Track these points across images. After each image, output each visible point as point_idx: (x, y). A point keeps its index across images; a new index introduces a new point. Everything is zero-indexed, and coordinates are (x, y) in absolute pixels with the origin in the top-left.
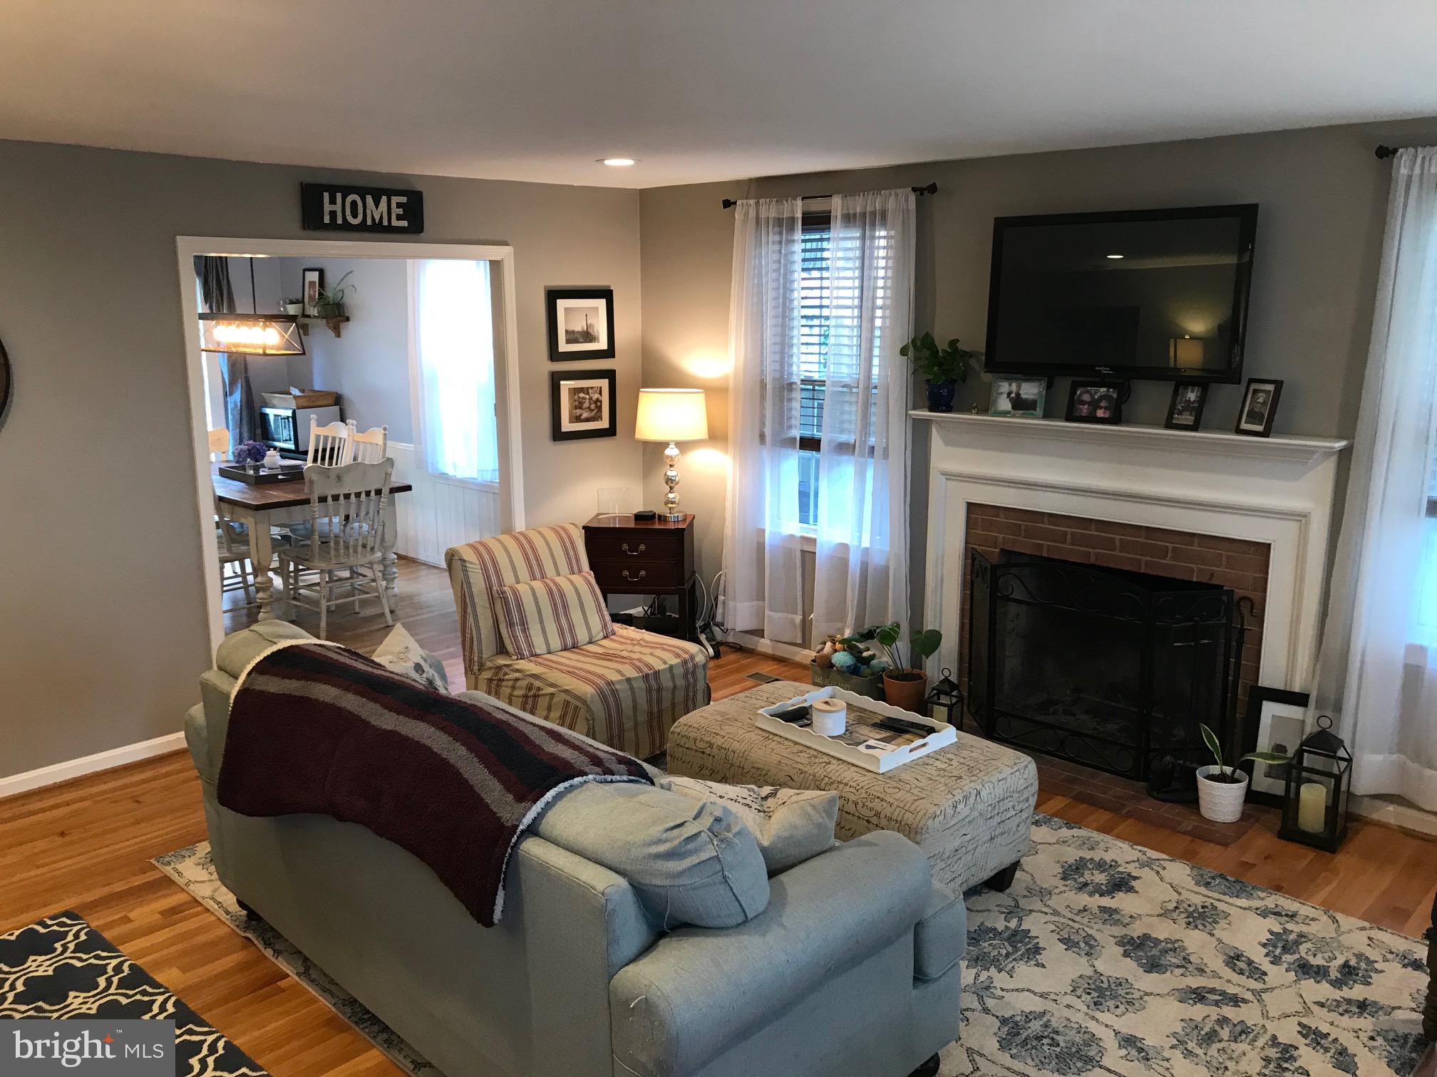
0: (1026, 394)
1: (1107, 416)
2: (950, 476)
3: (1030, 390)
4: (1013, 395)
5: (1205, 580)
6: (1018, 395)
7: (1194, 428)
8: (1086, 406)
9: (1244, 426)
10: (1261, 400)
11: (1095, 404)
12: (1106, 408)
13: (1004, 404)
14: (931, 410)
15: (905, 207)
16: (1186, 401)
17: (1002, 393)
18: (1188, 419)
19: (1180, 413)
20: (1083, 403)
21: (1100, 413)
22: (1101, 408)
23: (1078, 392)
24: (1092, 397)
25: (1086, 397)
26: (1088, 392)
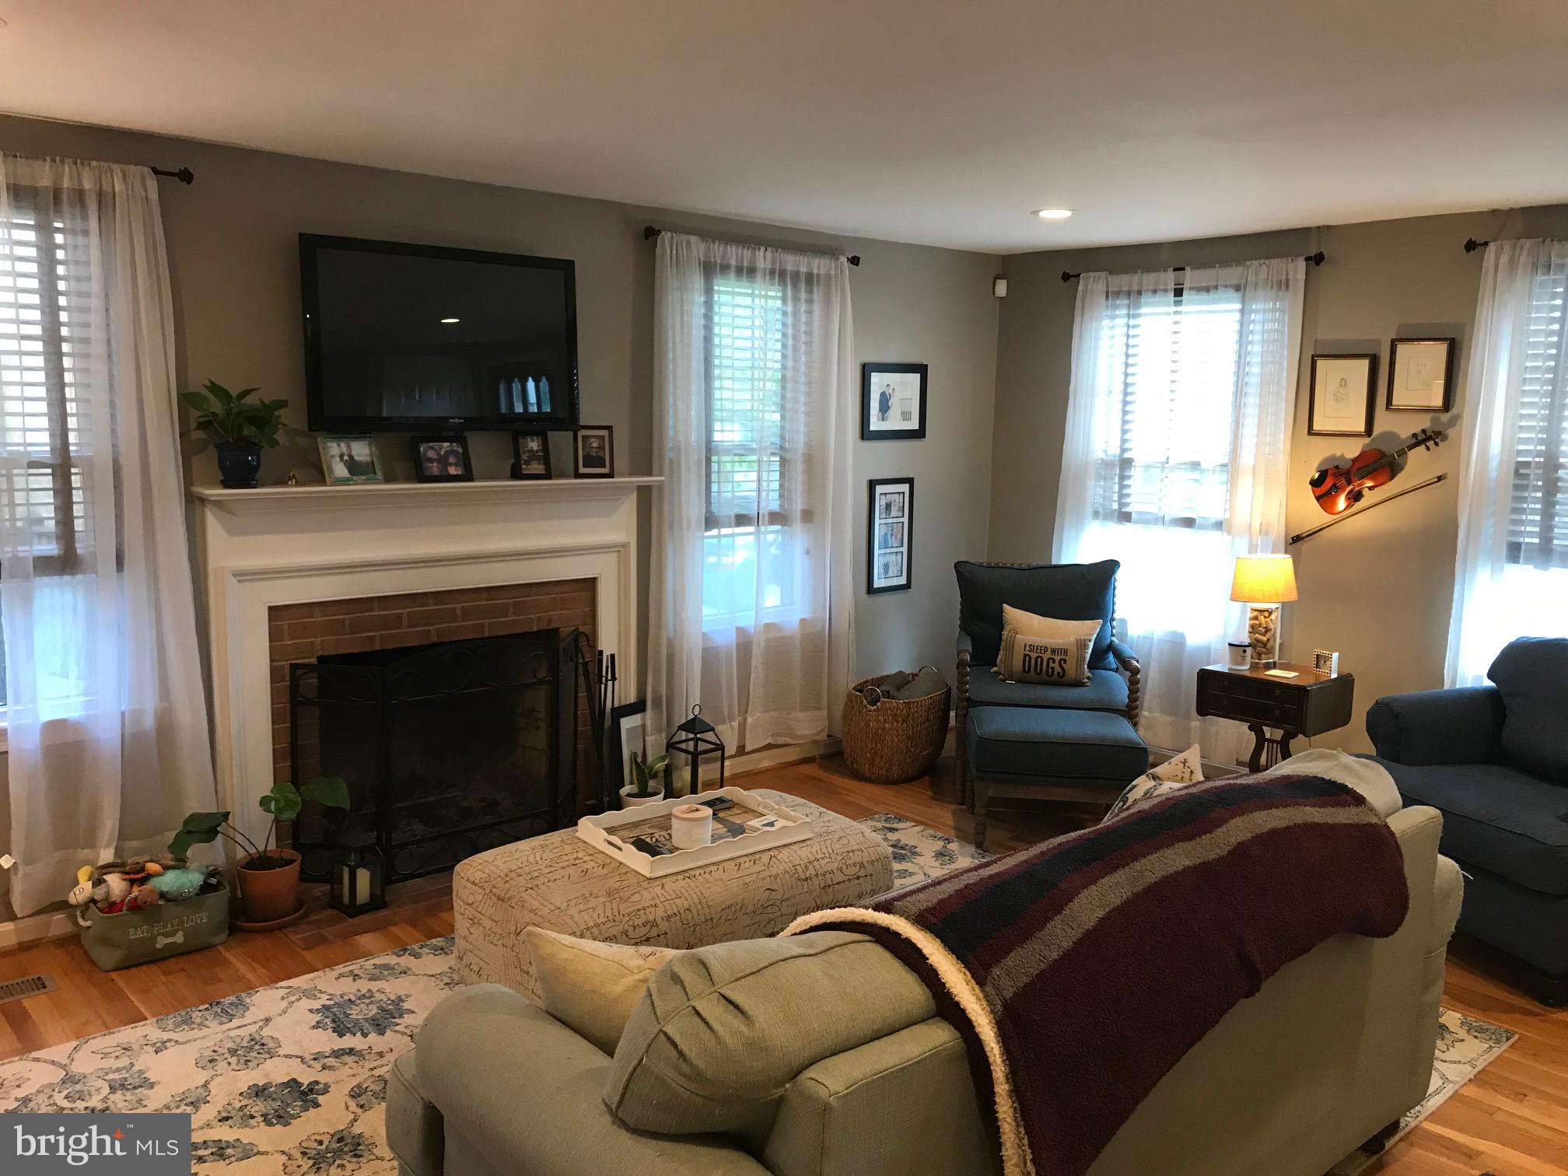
0: (360, 455)
1: (459, 473)
2: (243, 576)
3: (361, 450)
4: (346, 458)
5: (544, 627)
6: (351, 457)
7: (547, 476)
8: (435, 464)
9: (582, 470)
10: (595, 445)
11: (443, 461)
12: (456, 465)
13: (340, 470)
14: (226, 487)
15: (143, 194)
16: (530, 451)
17: (333, 456)
18: (537, 468)
19: (528, 463)
20: (431, 460)
21: (452, 471)
22: (451, 465)
23: (422, 450)
24: (438, 454)
25: (431, 454)
26: (431, 448)
